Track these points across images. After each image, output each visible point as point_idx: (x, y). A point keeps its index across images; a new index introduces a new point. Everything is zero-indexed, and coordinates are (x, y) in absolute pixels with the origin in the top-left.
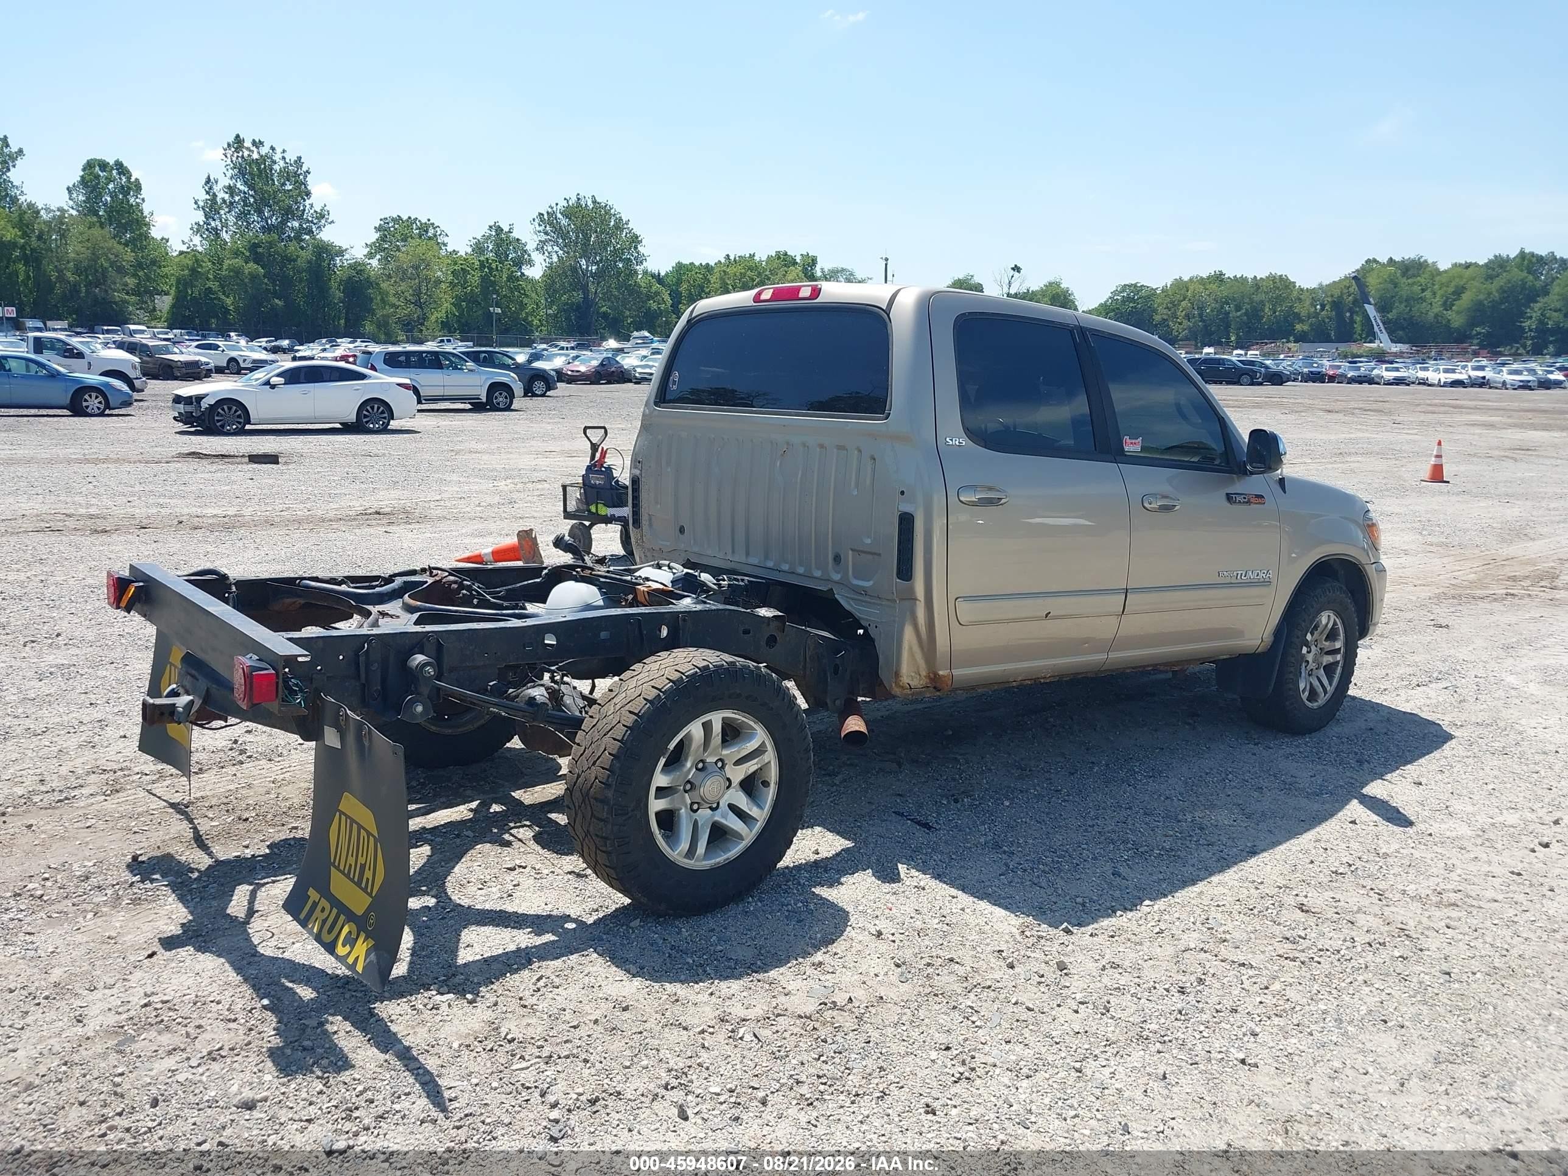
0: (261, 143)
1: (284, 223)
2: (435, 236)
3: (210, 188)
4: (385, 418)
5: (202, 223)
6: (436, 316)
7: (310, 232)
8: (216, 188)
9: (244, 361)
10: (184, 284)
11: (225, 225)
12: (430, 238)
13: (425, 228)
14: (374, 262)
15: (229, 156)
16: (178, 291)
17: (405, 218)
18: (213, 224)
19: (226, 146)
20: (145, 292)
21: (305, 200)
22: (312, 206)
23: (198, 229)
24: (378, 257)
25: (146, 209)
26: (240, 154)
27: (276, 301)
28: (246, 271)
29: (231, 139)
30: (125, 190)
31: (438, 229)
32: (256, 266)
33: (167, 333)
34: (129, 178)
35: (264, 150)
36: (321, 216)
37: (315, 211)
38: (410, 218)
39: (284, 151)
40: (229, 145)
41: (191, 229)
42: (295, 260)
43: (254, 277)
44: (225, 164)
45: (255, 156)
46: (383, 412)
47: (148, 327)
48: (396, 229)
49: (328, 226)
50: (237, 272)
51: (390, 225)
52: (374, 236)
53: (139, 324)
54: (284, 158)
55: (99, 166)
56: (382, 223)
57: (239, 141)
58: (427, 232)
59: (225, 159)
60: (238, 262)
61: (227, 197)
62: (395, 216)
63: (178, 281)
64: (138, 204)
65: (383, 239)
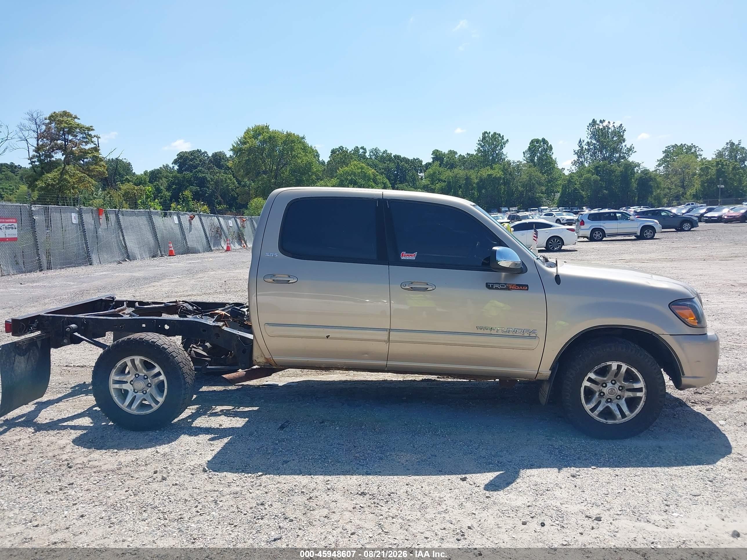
0: (604, 121)
1: (611, 155)
2: (695, 151)
3: (581, 144)
4: (560, 245)
5: (576, 160)
6: (691, 191)
7: (624, 158)
8: (583, 144)
9: (563, 220)
10: (565, 187)
11: (586, 160)
12: (692, 153)
13: (689, 148)
14: (661, 168)
15: (589, 129)
16: (563, 191)
17: (679, 145)
18: (581, 160)
19: (588, 125)
20: (549, 193)
21: (622, 143)
22: (625, 146)
23: (574, 163)
24: (663, 165)
25: (554, 157)
26: (594, 128)
27: (605, 191)
28: (592, 179)
29: (591, 121)
30: (545, 150)
31: (697, 148)
32: (596, 176)
33: (556, 209)
34: (547, 145)
35: (605, 124)
36: (630, 150)
37: (627, 148)
38: (682, 144)
39: (614, 123)
40: (590, 124)
41: (572, 163)
42: (615, 172)
43: (595, 181)
44: (587, 132)
45: (601, 127)
46: (559, 242)
47: (549, 207)
48: (674, 151)
49: (633, 154)
50: (588, 180)
51: (671, 149)
52: (662, 156)
53: (546, 206)
54: (614, 126)
55: (536, 141)
56: (667, 149)
57: (594, 121)
58: (691, 150)
59: (588, 130)
60: (589, 175)
61: (587, 147)
62: (673, 144)
63: (563, 186)
64: (550, 155)
65: (666, 156)
